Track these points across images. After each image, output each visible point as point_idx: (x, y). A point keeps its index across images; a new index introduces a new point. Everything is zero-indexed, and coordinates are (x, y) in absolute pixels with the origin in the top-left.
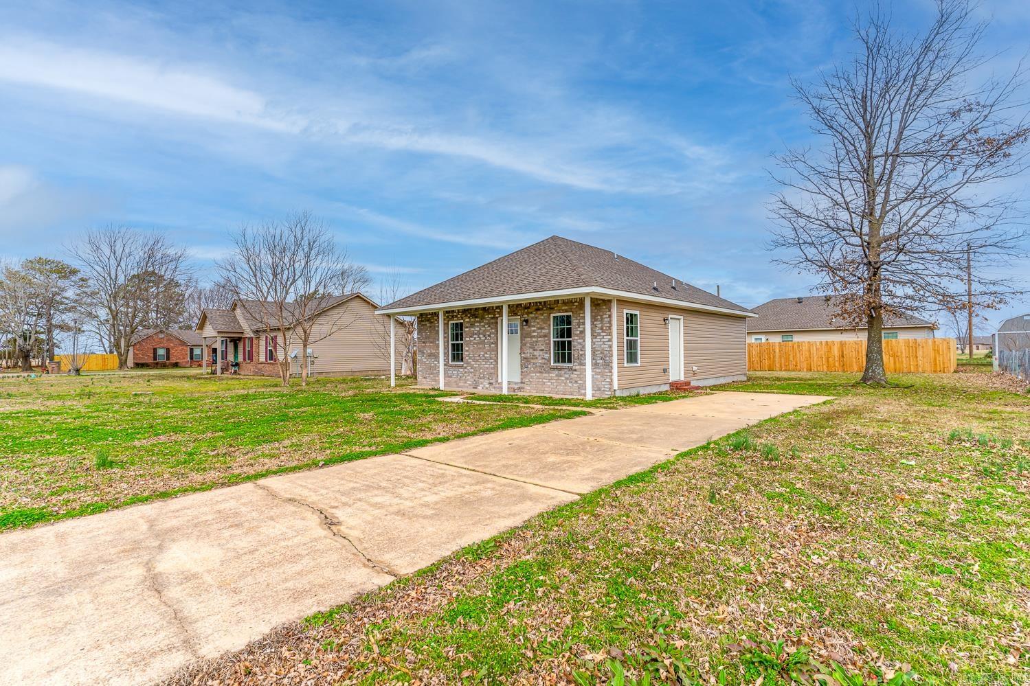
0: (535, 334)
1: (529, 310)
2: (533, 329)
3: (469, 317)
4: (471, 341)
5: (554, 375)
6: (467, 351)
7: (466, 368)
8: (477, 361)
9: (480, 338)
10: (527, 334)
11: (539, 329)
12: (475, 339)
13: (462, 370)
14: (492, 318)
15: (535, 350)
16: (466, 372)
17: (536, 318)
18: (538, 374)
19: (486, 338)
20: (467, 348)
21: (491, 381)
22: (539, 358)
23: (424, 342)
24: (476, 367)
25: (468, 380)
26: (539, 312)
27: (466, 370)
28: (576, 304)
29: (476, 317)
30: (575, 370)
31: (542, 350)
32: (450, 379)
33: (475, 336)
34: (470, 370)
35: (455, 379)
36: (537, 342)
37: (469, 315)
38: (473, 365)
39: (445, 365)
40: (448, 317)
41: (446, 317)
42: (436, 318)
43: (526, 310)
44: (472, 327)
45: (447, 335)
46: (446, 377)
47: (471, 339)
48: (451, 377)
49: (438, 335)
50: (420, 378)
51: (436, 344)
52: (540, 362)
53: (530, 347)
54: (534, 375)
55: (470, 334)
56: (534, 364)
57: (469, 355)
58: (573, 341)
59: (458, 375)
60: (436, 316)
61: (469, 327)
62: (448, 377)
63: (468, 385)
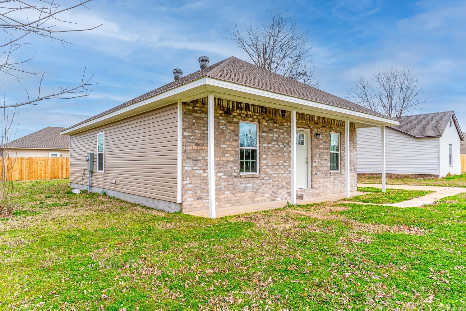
0: (322, 146)
1: (318, 126)
2: (321, 142)
3: (267, 121)
4: (269, 148)
5: (332, 179)
6: (265, 159)
7: (263, 179)
8: (276, 170)
9: (279, 145)
10: (317, 146)
11: (324, 142)
12: (274, 146)
13: (259, 181)
15: (321, 160)
16: (263, 184)
17: (323, 133)
18: (324, 180)
19: (285, 146)
20: (264, 156)
22: (324, 166)
23: (197, 144)
24: (274, 177)
25: (266, 193)
26: (324, 129)
27: (263, 181)
28: (343, 127)
29: (275, 122)
30: (342, 175)
31: (326, 160)
32: (242, 194)
33: (273, 143)
34: (268, 181)
35: (250, 194)
36: (323, 153)
37: (267, 119)
38: (271, 175)
39: (236, 177)
40: (240, 114)
41: (236, 114)
42: (221, 112)
43: (316, 125)
44: (271, 133)
45: (238, 137)
46: (236, 193)
47: (269, 145)
48: (244, 192)
49: (224, 136)
50: (188, 199)
51: (221, 148)
52: (325, 169)
53: (319, 157)
54: (321, 180)
55: (269, 140)
56: (321, 171)
57: (267, 163)
58: (341, 153)
59: (253, 188)
60: (221, 110)
61: (267, 132)
62: (240, 192)
63: (265, 198)
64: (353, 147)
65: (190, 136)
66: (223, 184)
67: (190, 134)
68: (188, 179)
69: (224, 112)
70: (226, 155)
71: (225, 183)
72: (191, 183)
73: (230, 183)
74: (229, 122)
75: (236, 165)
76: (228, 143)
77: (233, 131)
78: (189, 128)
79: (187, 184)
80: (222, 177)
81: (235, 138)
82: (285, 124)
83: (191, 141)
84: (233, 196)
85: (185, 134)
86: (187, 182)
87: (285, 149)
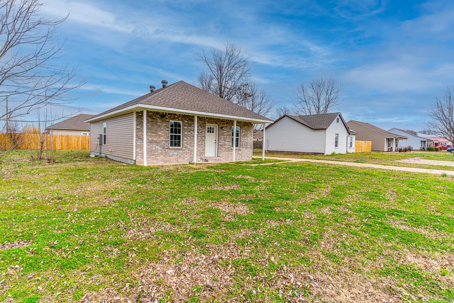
0: (225, 134)
1: (223, 123)
2: (225, 131)
3: (188, 120)
4: (188, 134)
6: (186, 140)
7: (184, 150)
8: (193, 146)
10: (222, 134)
11: (227, 132)
12: (192, 133)
13: (182, 151)
14: (203, 123)
15: (225, 141)
16: (184, 153)
17: (227, 127)
18: (226, 152)
19: (199, 134)
20: (185, 139)
21: (201, 157)
22: (227, 145)
24: (192, 150)
25: (186, 157)
26: (228, 124)
27: (184, 151)
28: (242, 124)
29: (193, 121)
30: (241, 150)
31: (228, 141)
33: (191, 132)
34: (188, 152)
35: (175, 158)
36: (226, 138)
37: (187, 119)
38: (190, 148)
39: (167, 149)
40: (170, 117)
41: (168, 117)
42: (158, 116)
43: (222, 123)
44: (190, 127)
45: (168, 129)
46: (167, 156)
47: (189, 133)
48: (172, 156)
49: (160, 128)
50: (139, 158)
51: (158, 134)
52: (227, 146)
53: (223, 140)
54: (224, 152)
55: (188, 131)
56: (225, 147)
57: (187, 142)
58: (240, 138)
59: (178, 155)
60: (158, 115)
61: (187, 126)
62: (169, 156)
63: (186, 160)
64: (250, 134)
65: (140, 128)
66: (159, 152)
67: (140, 127)
68: (139, 148)
69: (160, 116)
70: (161, 138)
71: (161, 152)
72: (141, 151)
73: (163, 152)
74: (163, 121)
75: (167, 143)
76: (163, 132)
77: (166, 126)
78: (139, 124)
79: (138, 151)
80: (159, 148)
81: (167, 129)
82: (200, 122)
83: (140, 130)
84: (165, 158)
85: (137, 127)
86: (139, 150)
87: (199, 135)
